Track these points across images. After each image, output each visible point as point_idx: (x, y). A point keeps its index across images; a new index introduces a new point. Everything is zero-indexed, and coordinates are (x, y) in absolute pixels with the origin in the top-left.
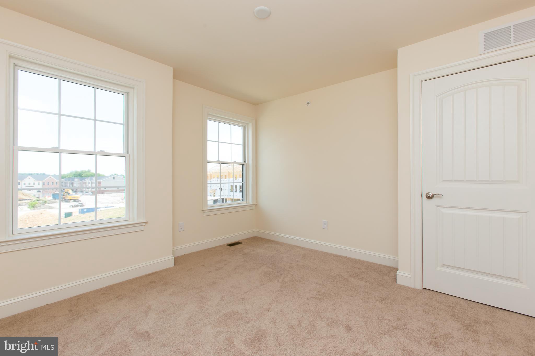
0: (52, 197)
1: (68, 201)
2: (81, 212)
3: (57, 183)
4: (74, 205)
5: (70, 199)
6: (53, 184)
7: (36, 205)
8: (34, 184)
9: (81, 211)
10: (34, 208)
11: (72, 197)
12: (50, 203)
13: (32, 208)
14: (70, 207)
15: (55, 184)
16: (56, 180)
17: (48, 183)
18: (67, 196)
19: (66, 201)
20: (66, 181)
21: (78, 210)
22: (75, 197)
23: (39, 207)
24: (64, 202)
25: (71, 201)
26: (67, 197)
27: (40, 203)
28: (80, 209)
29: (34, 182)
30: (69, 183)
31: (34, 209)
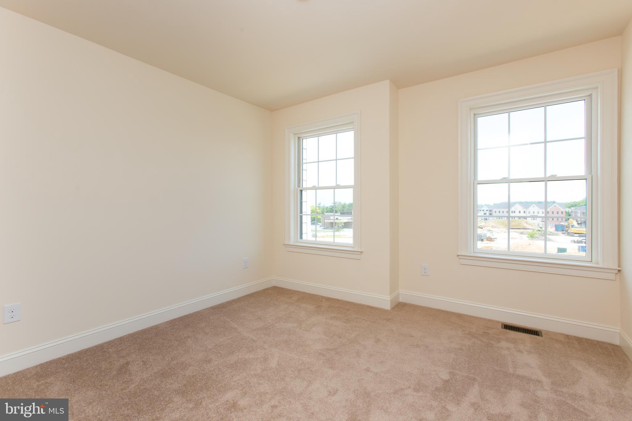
0: (554, 228)
1: (572, 234)
2: (580, 250)
3: (562, 213)
4: (576, 241)
5: (574, 232)
6: (558, 213)
7: (535, 235)
8: (538, 213)
9: (580, 248)
10: (532, 238)
11: (576, 231)
12: (551, 235)
13: (531, 238)
14: (571, 242)
15: (560, 213)
16: (562, 209)
17: (553, 212)
18: (571, 228)
19: (569, 234)
20: (576, 210)
21: (577, 247)
22: (581, 231)
23: (537, 238)
24: (567, 235)
25: (576, 235)
26: (570, 230)
27: (540, 234)
28: (579, 247)
29: (538, 211)
30: (579, 213)
31: (532, 240)
